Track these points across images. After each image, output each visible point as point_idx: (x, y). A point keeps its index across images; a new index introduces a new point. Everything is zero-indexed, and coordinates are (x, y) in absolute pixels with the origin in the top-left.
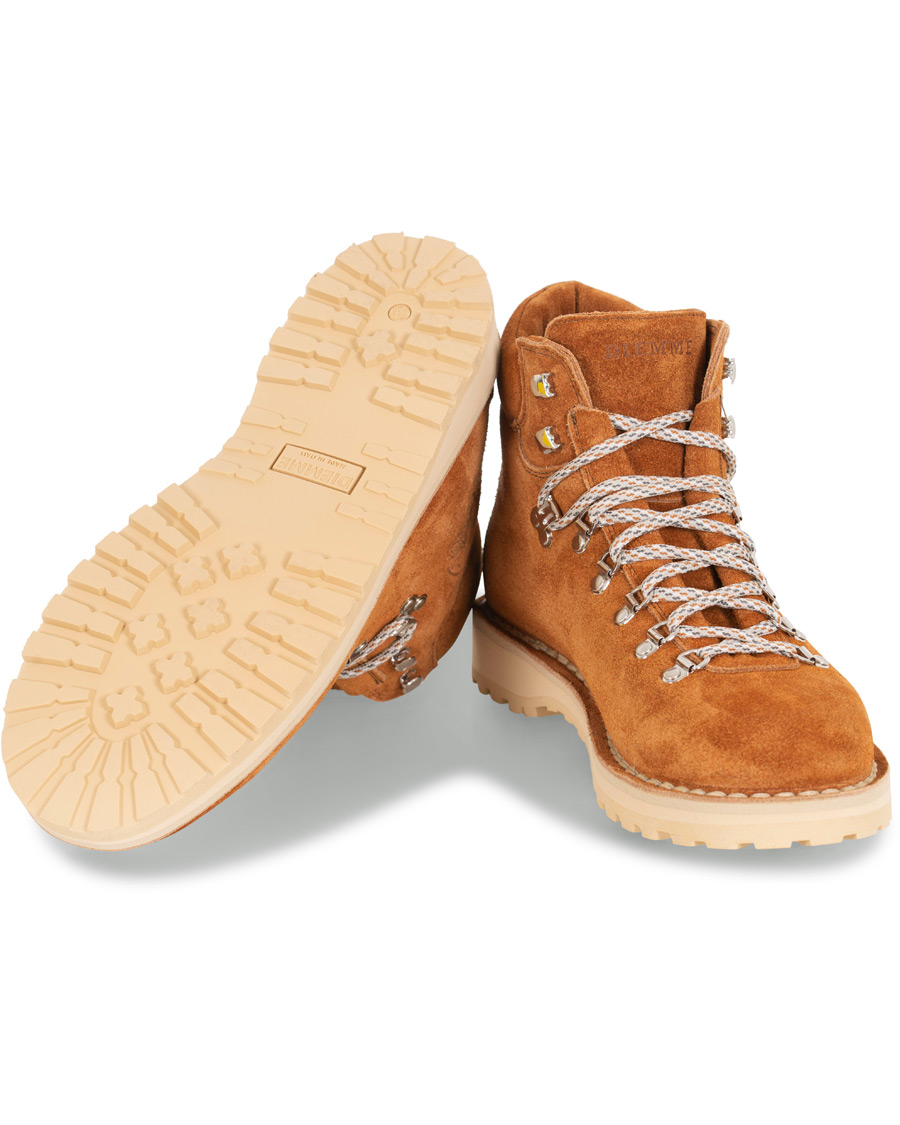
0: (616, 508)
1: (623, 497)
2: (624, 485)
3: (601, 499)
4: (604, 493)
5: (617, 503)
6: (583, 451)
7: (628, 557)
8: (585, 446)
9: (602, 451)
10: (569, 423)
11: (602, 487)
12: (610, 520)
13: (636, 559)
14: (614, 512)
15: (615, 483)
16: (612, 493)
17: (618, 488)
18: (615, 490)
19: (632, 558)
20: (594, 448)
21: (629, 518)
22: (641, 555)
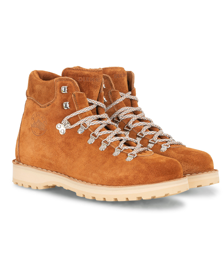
0: (125, 115)
1: (127, 112)
2: (126, 109)
3: (121, 113)
4: (121, 111)
5: (126, 113)
6: (114, 101)
7: (134, 126)
8: (114, 100)
9: (120, 101)
10: (110, 95)
11: (121, 110)
12: (125, 118)
13: (136, 126)
14: (126, 116)
15: (124, 109)
16: (123, 111)
17: (125, 110)
18: (124, 110)
19: (135, 126)
20: (117, 100)
21: (130, 117)
22: (137, 125)
